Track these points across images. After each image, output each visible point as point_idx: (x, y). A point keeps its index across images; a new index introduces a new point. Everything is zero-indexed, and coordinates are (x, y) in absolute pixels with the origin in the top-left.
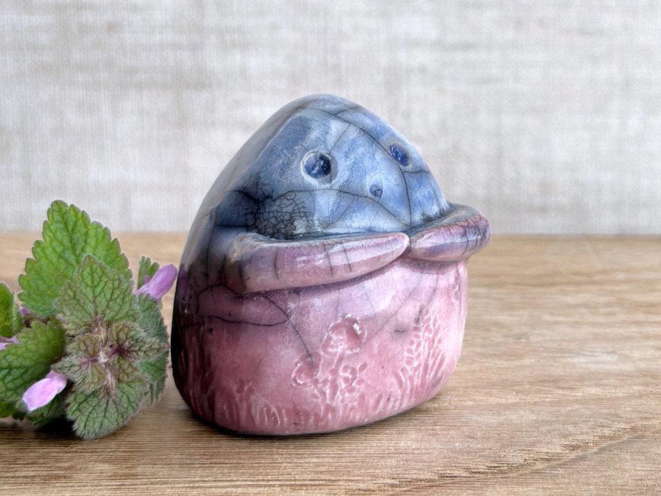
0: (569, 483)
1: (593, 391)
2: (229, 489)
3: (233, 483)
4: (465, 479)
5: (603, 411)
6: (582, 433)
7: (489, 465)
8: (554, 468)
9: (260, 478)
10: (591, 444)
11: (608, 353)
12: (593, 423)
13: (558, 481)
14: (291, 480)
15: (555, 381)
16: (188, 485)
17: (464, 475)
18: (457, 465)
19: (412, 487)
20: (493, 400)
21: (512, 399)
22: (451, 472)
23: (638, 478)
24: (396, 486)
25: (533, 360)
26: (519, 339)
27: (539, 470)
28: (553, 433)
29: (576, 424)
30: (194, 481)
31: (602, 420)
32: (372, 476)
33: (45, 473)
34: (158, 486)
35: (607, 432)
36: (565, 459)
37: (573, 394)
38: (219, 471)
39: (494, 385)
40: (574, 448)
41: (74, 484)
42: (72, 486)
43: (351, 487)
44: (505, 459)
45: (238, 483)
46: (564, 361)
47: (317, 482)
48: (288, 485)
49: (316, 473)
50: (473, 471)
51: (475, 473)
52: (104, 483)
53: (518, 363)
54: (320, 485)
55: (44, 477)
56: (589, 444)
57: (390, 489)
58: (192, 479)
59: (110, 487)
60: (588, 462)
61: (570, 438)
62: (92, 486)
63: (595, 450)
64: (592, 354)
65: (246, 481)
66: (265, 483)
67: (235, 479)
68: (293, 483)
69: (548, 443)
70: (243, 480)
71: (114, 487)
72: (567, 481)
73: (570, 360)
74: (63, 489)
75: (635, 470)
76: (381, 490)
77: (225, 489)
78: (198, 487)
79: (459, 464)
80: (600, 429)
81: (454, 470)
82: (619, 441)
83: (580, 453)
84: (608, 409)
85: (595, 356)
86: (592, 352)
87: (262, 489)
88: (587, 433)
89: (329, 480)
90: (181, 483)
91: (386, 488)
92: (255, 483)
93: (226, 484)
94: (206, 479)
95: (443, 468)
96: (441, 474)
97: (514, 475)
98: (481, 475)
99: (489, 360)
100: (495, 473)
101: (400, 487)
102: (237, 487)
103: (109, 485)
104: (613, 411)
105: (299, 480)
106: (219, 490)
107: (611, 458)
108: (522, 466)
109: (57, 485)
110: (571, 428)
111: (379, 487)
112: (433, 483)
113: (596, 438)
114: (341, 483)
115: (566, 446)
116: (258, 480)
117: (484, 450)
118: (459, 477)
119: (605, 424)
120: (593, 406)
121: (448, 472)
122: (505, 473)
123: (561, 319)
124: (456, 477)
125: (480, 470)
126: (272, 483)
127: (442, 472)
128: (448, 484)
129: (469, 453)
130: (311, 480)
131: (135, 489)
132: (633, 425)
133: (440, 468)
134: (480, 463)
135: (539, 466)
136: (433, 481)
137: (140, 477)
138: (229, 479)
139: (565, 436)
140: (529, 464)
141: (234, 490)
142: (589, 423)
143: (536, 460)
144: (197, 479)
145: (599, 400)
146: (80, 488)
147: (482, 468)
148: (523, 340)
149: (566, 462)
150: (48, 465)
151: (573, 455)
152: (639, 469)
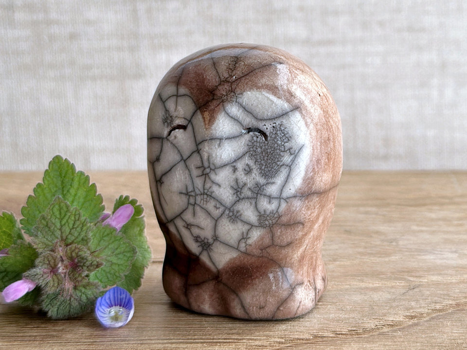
0: (403, 342)
1: (435, 278)
2: (167, 345)
3: (170, 341)
4: (330, 339)
5: (438, 292)
6: (421, 307)
7: (350, 329)
8: (395, 331)
9: (190, 337)
10: (425, 315)
11: (452, 252)
12: (430, 300)
13: (396, 340)
14: (210, 339)
15: (410, 271)
16: (139, 342)
17: (331, 336)
18: (328, 329)
19: (293, 344)
20: (363, 285)
21: (377, 284)
22: (322, 334)
23: (452, 338)
24: (282, 343)
25: (397, 258)
26: (391, 242)
27: (384, 332)
28: (400, 307)
29: (418, 301)
30: (143, 340)
31: (436, 298)
32: (267, 336)
33: (44, 334)
34: (118, 343)
35: (438, 307)
36: (405, 325)
37: (421, 280)
38: (162, 333)
39: (366, 275)
40: (412, 317)
41: (62, 341)
42: (61, 343)
43: (250, 344)
44: (362, 325)
45: (174, 341)
46: (419, 257)
47: (228, 341)
48: (207, 342)
49: (229, 334)
50: (338, 333)
51: (339, 334)
52: (82, 341)
53: (387, 259)
54: (229, 342)
55: (42, 337)
56: (424, 315)
57: (277, 345)
58: (143, 338)
59: (85, 343)
60: (420, 328)
61: (411, 311)
62: (73, 343)
63: (427, 318)
64: (440, 253)
65: (180, 339)
66: (192, 341)
67: (172, 338)
68: (212, 341)
69: (395, 314)
70: (177, 339)
71: (89, 343)
72: (402, 340)
73: (424, 257)
74: (54, 344)
75: (452, 333)
76: (271, 346)
77: (164, 345)
78: (145, 344)
79: (329, 328)
80: (434, 304)
81: (325, 332)
82: (445, 313)
83: (416, 321)
84: (443, 291)
85: (442, 254)
86: (441, 251)
87: (189, 345)
88: (424, 307)
89: (236, 339)
90: (135, 341)
91: (275, 345)
92: (185, 341)
93: (165, 341)
94: (152, 338)
95: (317, 331)
96: (315, 335)
97: (366, 335)
98: (343, 336)
99: (366, 257)
100: (353, 334)
101: (284, 344)
102: (172, 343)
103: (85, 342)
104: (445, 292)
105: (216, 339)
106: (160, 345)
107: (437, 324)
108: (373, 329)
109: (50, 342)
110: (413, 304)
111: (270, 344)
112: (308, 341)
113: (429, 311)
114: (244, 341)
115: (407, 316)
116: (188, 339)
117: (348, 319)
118: (327, 337)
119: (439, 301)
120: (432, 289)
121: (320, 333)
122: (360, 334)
123: (424, 228)
124: (325, 337)
125: (343, 333)
126: (197, 341)
127: (316, 334)
128: (318, 342)
129: (338, 321)
130: (225, 339)
131: (103, 345)
132: (458, 301)
133: (315, 331)
134: (344, 328)
135: (385, 330)
136: (309, 340)
137: (107, 336)
138: (168, 338)
139: (408, 309)
140: (378, 329)
141: (170, 345)
142: (427, 300)
143: (384, 326)
144: (147, 338)
145: (437, 284)
146: (65, 344)
147: (344, 331)
148: (394, 244)
149: (404, 327)
150: (47, 328)
151: (411, 322)
152: (454, 332)
